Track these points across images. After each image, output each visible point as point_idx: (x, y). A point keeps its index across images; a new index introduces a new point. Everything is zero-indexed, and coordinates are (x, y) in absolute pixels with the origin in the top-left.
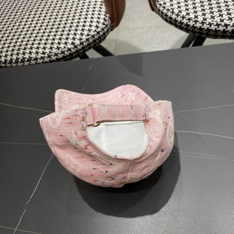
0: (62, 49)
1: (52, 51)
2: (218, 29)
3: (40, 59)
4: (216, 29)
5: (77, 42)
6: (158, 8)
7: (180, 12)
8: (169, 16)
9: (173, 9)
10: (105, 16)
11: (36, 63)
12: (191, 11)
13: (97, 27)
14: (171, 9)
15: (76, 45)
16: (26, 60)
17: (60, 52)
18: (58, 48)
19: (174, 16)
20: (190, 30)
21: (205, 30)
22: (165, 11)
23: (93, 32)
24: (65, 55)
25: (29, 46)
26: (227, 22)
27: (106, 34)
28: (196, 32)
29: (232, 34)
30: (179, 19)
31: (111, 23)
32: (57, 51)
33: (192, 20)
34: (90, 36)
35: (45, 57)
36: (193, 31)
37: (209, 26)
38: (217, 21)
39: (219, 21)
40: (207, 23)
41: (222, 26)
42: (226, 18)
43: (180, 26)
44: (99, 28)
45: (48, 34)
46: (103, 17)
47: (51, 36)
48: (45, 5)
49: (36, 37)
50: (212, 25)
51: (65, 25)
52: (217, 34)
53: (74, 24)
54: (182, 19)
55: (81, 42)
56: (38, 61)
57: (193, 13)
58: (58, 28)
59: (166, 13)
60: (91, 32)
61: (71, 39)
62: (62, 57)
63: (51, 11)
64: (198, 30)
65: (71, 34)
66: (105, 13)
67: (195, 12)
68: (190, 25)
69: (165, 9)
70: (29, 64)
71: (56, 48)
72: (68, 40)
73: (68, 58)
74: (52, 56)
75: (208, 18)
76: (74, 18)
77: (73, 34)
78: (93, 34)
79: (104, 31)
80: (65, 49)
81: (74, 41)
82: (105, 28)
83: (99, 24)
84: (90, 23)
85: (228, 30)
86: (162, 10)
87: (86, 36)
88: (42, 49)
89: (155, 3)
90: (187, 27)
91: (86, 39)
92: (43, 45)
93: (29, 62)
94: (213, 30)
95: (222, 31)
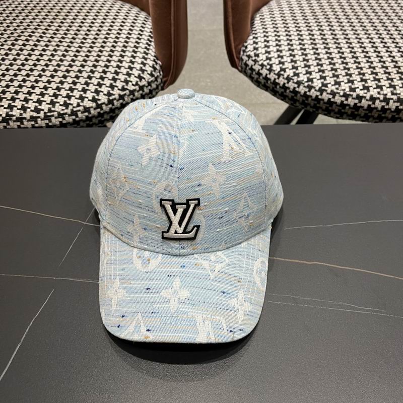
0: (74, 107)
1: (53, 109)
2: (345, 102)
3: (29, 121)
4: (342, 102)
5: (103, 99)
6: (244, 61)
7: (284, 70)
8: (264, 75)
9: (271, 65)
10: (154, 63)
11: (19, 127)
12: (302, 70)
13: (140, 78)
14: (268, 64)
15: (99, 102)
17: (69, 111)
18: (66, 105)
19: (272, 76)
20: (299, 101)
21: (324, 103)
22: (257, 67)
23: (133, 85)
24: (77, 119)
25: (8, 96)
26: (362, 93)
27: (154, 93)
28: (309, 104)
29: (367, 112)
30: (281, 81)
31: (164, 77)
32: (63, 110)
33: (304, 84)
34: (127, 92)
35: (39, 117)
36: (303, 103)
37: (331, 96)
38: (345, 90)
39: (348, 89)
40: (329, 91)
41: (353, 98)
42: (360, 85)
43: (282, 92)
44: (143, 80)
45: (49, 80)
46: (151, 63)
47: (53, 83)
48: (44, 33)
49: (24, 81)
50: (337, 95)
51: (80, 68)
52: (343, 111)
53: (98, 67)
54: (286, 81)
55: (109, 99)
56: (23, 124)
57: (304, 74)
58: (68, 71)
59: (259, 70)
60: (129, 85)
61: (92, 92)
62: (71, 120)
63: (55, 44)
64: (312, 101)
65: (92, 83)
66: (155, 58)
67: (307, 73)
68: (299, 92)
69: (257, 63)
70: (5, 127)
71: (62, 103)
72: (85, 93)
73: (82, 124)
74: (53, 118)
75: (330, 83)
76: (99, 59)
77: (96, 83)
78: (132, 89)
79: (151, 87)
80: (78, 108)
81: (98, 95)
82: (154, 82)
83: (143, 73)
84: (128, 70)
85: (362, 105)
86: (252, 66)
87: (119, 89)
88: (34, 102)
89: (240, 54)
90: (293, 95)
91: (120, 95)
92: (38, 96)
93: (5, 124)
94: (338, 104)
95: (352, 106)
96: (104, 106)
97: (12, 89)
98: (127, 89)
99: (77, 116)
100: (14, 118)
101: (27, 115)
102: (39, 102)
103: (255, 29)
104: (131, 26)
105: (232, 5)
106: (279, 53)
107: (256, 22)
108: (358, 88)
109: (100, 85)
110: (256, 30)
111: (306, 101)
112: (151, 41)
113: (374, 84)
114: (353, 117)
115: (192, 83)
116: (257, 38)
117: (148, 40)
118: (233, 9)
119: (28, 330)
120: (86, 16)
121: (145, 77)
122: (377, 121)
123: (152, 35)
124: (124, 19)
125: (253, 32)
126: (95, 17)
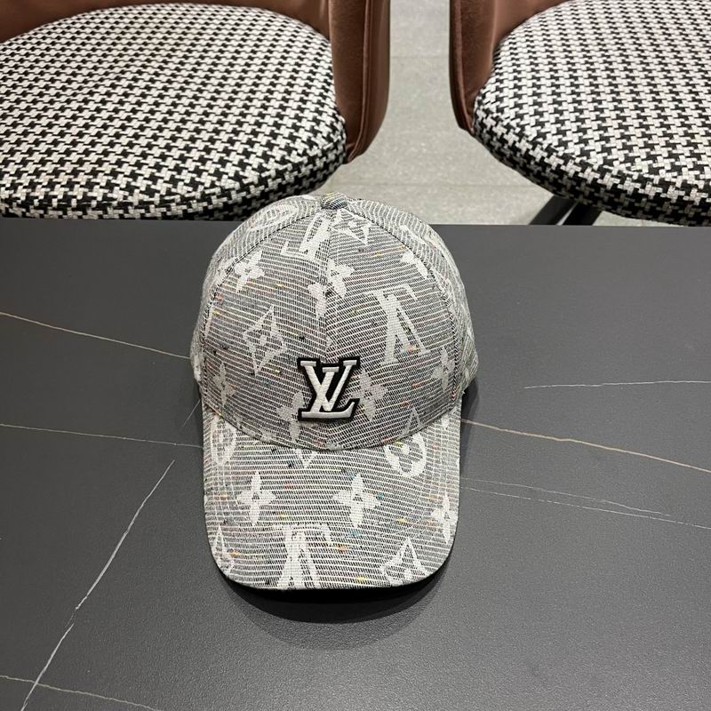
0: (206, 188)
1: (173, 190)
2: (641, 191)
3: (136, 208)
4: (636, 190)
5: (251, 176)
6: (480, 119)
7: (543, 136)
8: (511, 143)
9: (523, 128)
10: (333, 120)
11: (121, 216)
12: (572, 137)
13: (311, 144)
14: (518, 125)
15: (245, 182)
16: (94, 203)
17: (197, 194)
18: (194, 184)
19: (524, 146)
20: (565, 186)
21: (607, 191)
22: (499, 130)
24: (210, 207)
25: (107, 168)
26: (668, 177)
27: (331, 168)
28: (582, 193)
29: (676, 208)
30: (538, 153)
31: (347, 142)
32: (189, 192)
33: (574, 159)
34: (289, 166)
35: (152, 203)
36: (572, 190)
37: (617, 181)
38: (641, 171)
39: (646, 170)
40: (615, 173)
41: (654, 185)
42: (666, 164)
43: (539, 172)
44: (315, 147)
45: (168, 144)
46: (329, 120)
47: (174, 150)
48: (161, 68)
49: (131, 145)
50: (628, 178)
51: (217, 126)
52: (637, 205)
53: (245, 125)
54: (545, 154)
55: (260, 176)
56: (128, 213)
57: (576, 144)
58: (198, 131)
59: (503, 134)
60: (292, 155)
61: (234, 165)
62: (200, 209)
63: (178, 86)
64: (588, 188)
65: (235, 151)
66: (335, 112)
67: (581, 141)
68: (566, 173)
69: (500, 123)
70: (100, 217)
71: (187, 181)
72: (224, 166)
73: (217, 215)
74: (174, 204)
75: (617, 159)
76: (246, 112)
77: (240, 151)
78: (296, 162)
79: (327, 158)
80: (212, 190)
81: (243, 171)
82: (332, 150)
83: (315, 136)
84: (292, 131)
85: (668, 197)
86: (492, 127)
87: (276, 162)
88: (145, 179)
89: (473, 107)
90: (557, 176)
91: (277, 170)
92: (151, 170)
93: (101, 212)
94: (628, 193)
95: (652, 198)
96: (252, 187)
97: (112, 158)
98: (289, 162)
99: (210, 203)
100: (115, 203)
101: (136, 198)
102: (153, 179)
103: (499, 66)
104: (299, 58)
105: (463, 28)
106: (536, 107)
107: (502, 54)
108: (663, 168)
109: (247, 154)
110: (501, 68)
111: (577, 188)
112: (329, 84)
113: (689, 163)
114: (653, 214)
115: (396, 149)
116: (501, 81)
117: (325, 81)
118: (464, 34)
119: (137, 514)
120: (227, 40)
121: (317, 142)
122: (693, 222)
123: (331, 74)
124: (288, 45)
125: (497, 71)
126: (242, 43)
